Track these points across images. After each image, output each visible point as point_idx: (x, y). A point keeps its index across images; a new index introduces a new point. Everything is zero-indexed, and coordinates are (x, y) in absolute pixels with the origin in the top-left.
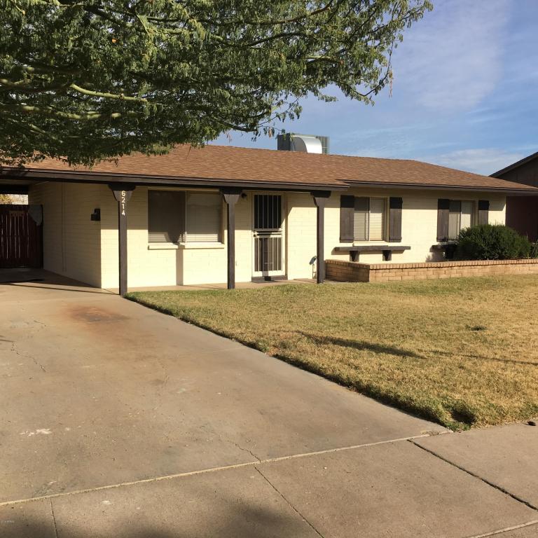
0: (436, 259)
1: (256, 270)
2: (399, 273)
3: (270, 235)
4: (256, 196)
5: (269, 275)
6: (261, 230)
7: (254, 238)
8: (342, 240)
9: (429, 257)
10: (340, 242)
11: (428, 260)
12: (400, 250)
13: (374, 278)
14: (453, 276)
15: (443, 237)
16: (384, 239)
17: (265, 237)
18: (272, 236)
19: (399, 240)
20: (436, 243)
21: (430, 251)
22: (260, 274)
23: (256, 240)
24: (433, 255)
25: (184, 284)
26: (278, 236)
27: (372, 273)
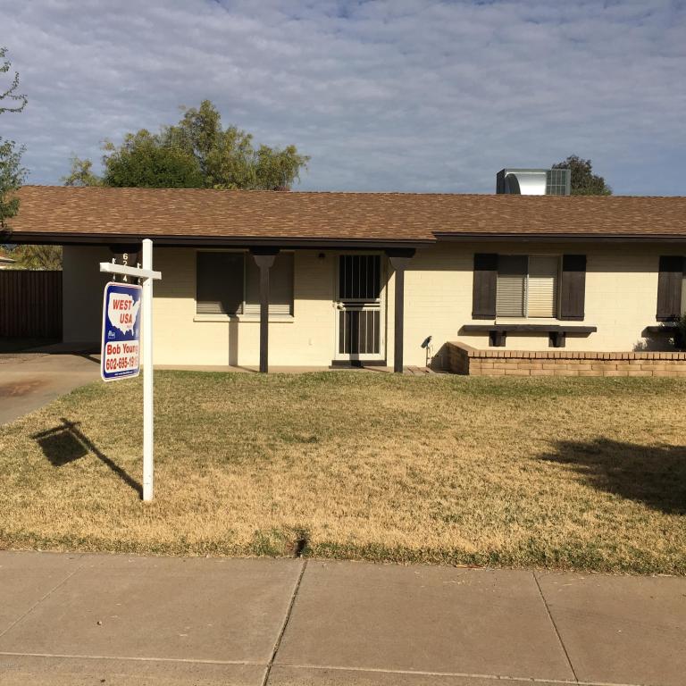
0: (651, 347)
1: (341, 351)
2: (526, 364)
3: (362, 306)
4: (342, 257)
5: (360, 359)
6: (348, 300)
7: (338, 311)
8: (475, 316)
9: (640, 344)
10: (473, 318)
11: (638, 348)
12: (584, 332)
13: (478, 370)
14: (633, 374)
15: (669, 315)
16: (556, 316)
17: (355, 309)
18: (364, 309)
19: (581, 318)
20: (656, 324)
21: (643, 336)
22: (346, 357)
23: (341, 313)
24: (647, 341)
25: (240, 364)
26: (374, 309)
27: (472, 363)
